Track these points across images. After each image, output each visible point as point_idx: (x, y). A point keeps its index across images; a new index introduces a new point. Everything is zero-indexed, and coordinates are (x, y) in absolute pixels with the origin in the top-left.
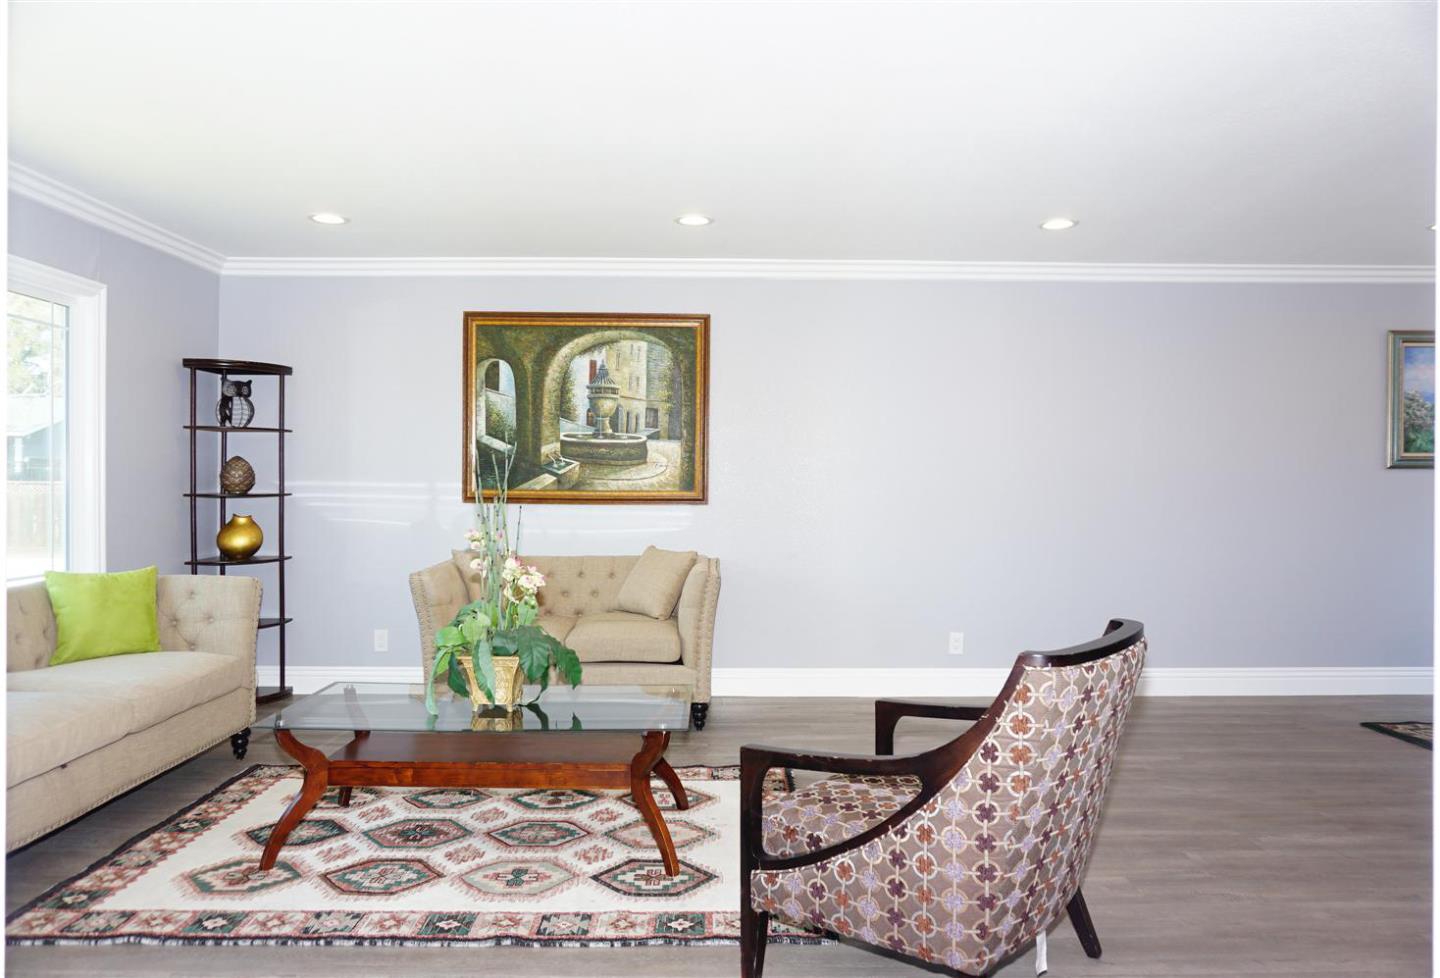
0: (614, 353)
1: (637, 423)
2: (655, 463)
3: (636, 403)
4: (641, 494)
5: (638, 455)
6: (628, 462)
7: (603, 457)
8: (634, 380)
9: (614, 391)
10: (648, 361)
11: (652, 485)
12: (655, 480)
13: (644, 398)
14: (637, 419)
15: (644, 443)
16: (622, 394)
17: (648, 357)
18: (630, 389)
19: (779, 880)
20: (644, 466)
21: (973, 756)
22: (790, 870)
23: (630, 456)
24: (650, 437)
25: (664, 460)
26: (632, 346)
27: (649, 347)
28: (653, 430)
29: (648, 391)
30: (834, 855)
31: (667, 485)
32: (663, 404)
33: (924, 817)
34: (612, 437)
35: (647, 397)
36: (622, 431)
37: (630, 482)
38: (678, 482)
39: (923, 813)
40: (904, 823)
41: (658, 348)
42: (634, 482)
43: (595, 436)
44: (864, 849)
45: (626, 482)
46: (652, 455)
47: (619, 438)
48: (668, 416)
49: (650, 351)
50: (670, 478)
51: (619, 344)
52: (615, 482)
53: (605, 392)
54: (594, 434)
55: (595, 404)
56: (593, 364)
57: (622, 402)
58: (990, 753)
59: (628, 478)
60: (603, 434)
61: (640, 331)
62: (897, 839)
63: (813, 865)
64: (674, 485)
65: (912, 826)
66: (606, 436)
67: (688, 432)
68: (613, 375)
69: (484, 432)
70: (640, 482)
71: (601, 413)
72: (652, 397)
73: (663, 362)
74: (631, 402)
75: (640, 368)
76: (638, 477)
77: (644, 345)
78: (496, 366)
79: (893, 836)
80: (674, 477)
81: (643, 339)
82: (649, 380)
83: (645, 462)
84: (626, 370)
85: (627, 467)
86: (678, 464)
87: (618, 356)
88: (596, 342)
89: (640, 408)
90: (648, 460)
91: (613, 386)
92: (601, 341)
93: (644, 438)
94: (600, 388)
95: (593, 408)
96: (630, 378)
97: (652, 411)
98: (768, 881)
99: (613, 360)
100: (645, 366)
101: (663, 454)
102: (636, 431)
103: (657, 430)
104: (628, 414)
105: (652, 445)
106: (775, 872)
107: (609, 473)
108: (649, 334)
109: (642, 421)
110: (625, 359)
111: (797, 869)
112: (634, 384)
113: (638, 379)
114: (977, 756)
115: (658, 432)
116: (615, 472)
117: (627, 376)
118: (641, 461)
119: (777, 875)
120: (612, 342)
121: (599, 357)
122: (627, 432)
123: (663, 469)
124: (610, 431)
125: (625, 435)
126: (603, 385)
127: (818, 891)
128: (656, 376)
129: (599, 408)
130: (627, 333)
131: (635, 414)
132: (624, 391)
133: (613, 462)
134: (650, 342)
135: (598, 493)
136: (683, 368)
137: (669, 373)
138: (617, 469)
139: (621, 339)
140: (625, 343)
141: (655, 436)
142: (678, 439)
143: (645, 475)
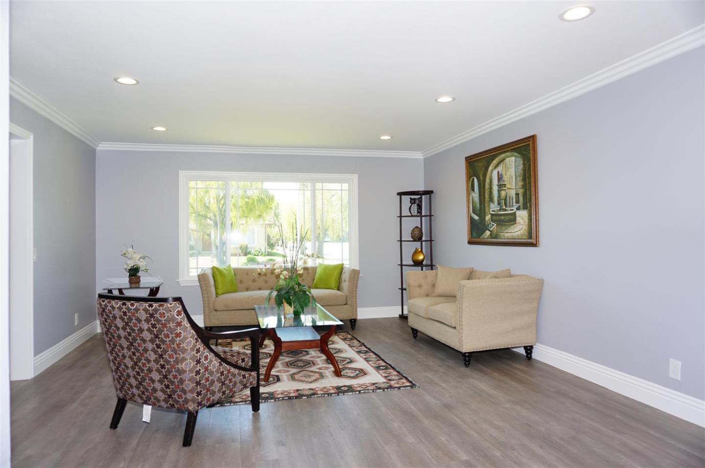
0: (504, 166)
1: (513, 202)
2: (519, 224)
3: (512, 191)
4: (515, 240)
5: (513, 219)
7: (503, 221)
9: (505, 186)
10: (515, 168)
11: (518, 235)
12: (519, 233)
13: (515, 188)
14: (512, 200)
15: (515, 213)
17: (515, 165)
18: (510, 183)
20: (515, 225)
23: (511, 219)
25: (522, 222)
26: (510, 160)
27: (515, 159)
28: (518, 205)
29: (516, 184)
31: (523, 235)
32: (521, 190)
34: (505, 210)
35: (516, 186)
36: (508, 207)
37: (512, 234)
38: (527, 234)
41: (518, 159)
43: (500, 210)
45: (510, 234)
46: (518, 219)
47: (507, 211)
48: (523, 197)
49: (515, 162)
50: (524, 232)
52: (507, 234)
53: (502, 187)
55: (500, 194)
56: (498, 173)
57: (507, 191)
59: (511, 232)
60: (503, 209)
61: (512, 151)
67: (529, 205)
68: (504, 177)
69: (471, 212)
70: (514, 234)
71: (502, 198)
73: (520, 167)
74: (510, 191)
75: (513, 172)
76: (514, 231)
77: (513, 158)
78: (473, 180)
80: (526, 231)
81: (512, 156)
82: (516, 178)
83: (516, 223)
84: (508, 174)
85: (510, 226)
86: (527, 223)
87: (506, 167)
89: (512, 193)
90: (517, 221)
91: (504, 183)
92: (500, 161)
93: (515, 210)
94: (501, 185)
95: (499, 196)
97: (517, 194)
99: (504, 169)
100: (514, 170)
101: (522, 218)
102: (512, 207)
104: (510, 197)
105: (518, 213)
107: (505, 229)
108: (515, 152)
109: (514, 200)
110: (508, 168)
112: (511, 180)
113: (512, 177)
115: (520, 206)
116: (507, 229)
117: (509, 177)
118: (512, 223)
120: (504, 160)
121: (500, 169)
122: (510, 207)
123: (522, 227)
124: (504, 207)
125: (509, 209)
126: (502, 183)
128: (518, 175)
129: (501, 196)
130: (508, 154)
131: (512, 197)
132: (508, 186)
133: (506, 224)
134: (515, 157)
136: (527, 169)
137: (522, 171)
138: (507, 227)
139: (506, 157)
140: (507, 159)
141: (518, 209)
142: (526, 209)
143: (516, 230)
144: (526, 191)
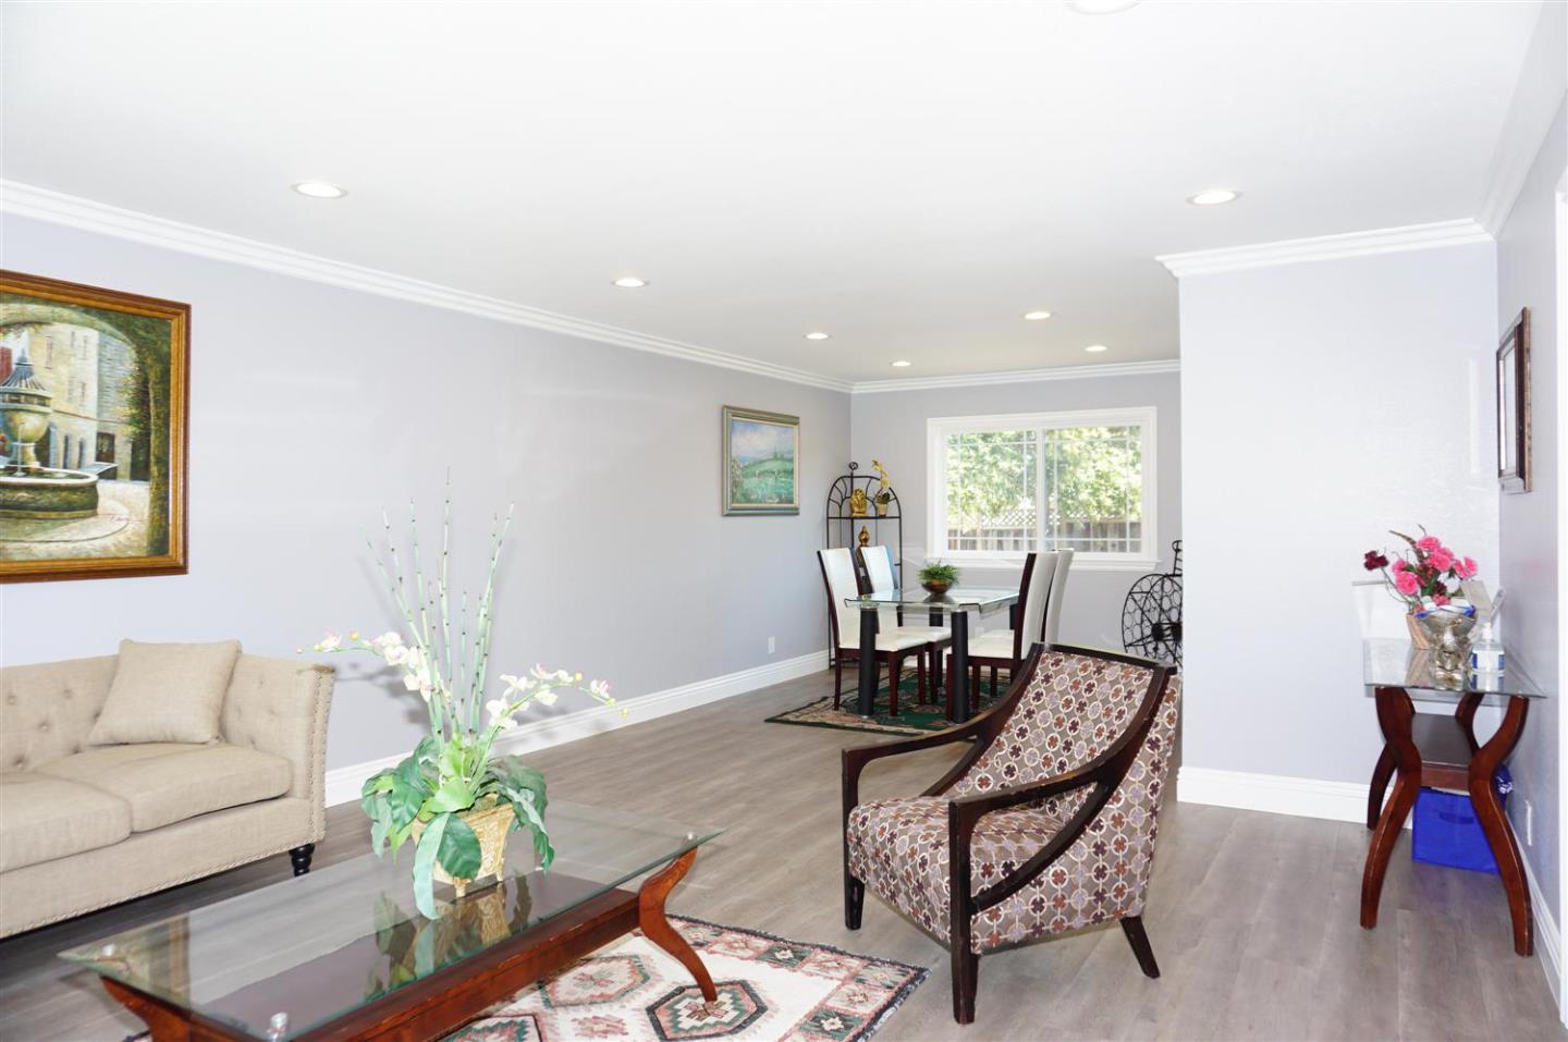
0: (42, 341)
1: (81, 455)
2: (111, 516)
3: (80, 421)
4: (89, 562)
5: (82, 502)
6: (67, 514)
7: (20, 506)
8: (76, 386)
9: (43, 400)
10: (100, 361)
11: (105, 548)
12: (109, 542)
13: (95, 417)
14: (82, 447)
15: (93, 486)
16: (58, 407)
17: (100, 354)
18: (70, 400)
19: (1003, 912)
20: (93, 519)
21: (1141, 750)
22: (1009, 899)
23: (71, 503)
24: (102, 475)
25: (123, 511)
26: (73, 333)
27: (100, 338)
28: (106, 466)
29: (100, 406)
30: (1044, 868)
31: (128, 547)
32: (122, 427)
33: (1112, 808)
34: (40, 474)
35: (99, 414)
36: (56, 466)
37: (70, 546)
38: (145, 544)
39: (1111, 806)
40: (1097, 819)
41: (115, 342)
42: (77, 545)
43: (10, 471)
44: (1069, 853)
45: (62, 545)
46: (104, 503)
47: (50, 475)
48: (130, 445)
49: (102, 345)
50: (133, 538)
51: (50, 328)
52: (46, 545)
53: (27, 402)
54: (7, 469)
55: (11, 420)
56: (8, 354)
57: (56, 419)
58: (1154, 744)
59: (66, 538)
60: (24, 470)
61: (87, 312)
62: (1097, 833)
63: (1028, 885)
64: (139, 547)
65: (1105, 817)
66: (27, 472)
67: (159, 471)
68: (40, 374)
70: (85, 544)
71: (20, 437)
72: (106, 416)
73: (122, 364)
74: (72, 419)
75: (89, 370)
76: (84, 537)
77: (93, 335)
79: (1091, 832)
80: (139, 535)
81: (91, 326)
82: (102, 390)
83: (93, 514)
84: (63, 370)
85: (65, 521)
86: (143, 516)
87: (51, 346)
88: (10, 320)
89: (86, 431)
90: (99, 510)
91: (40, 392)
92: (21, 318)
93: (93, 478)
94: (18, 394)
95: (8, 427)
96: (71, 382)
97: (106, 439)
98: (991, 919)
99: (42, 351)
100: (95, 367)
101: (123, 501)
102: (80, 466)
103: (113, 465)
104: (67, 440)
105: (105, 488)
106: (994, 907)
107: (35, 531)
108: (100, 319)
109: (91, 451)
110: (61, 353)
111: (1014, 895)
112: (77, 392)
113: (84, 385)
114: (1146, 747)
115: (115, 469)
116: (45, 529)
117: (65, 379)
118: (90, 512)
119: (998, 909)
120: (38, 323)
121: (17, 344)
122: (65, 467)
123: (123, 524)
124: (35, 465)
125: (61, 471)
126: (23, 389)
127: (1038, 905)
128: (112, 385)
129: (16, 428)
130: (65, 312)
131: (78, 439)
132: (58, 403)
133: (41, 514)
134: (103, 331)
135: (15, 565)
136: (152, 377)
137: (131, 381)
138: (48, 524)
139: (55, 320)
140: (58, 327)
141: (110, 475)
142: (146, 479)
143: (94, 533)
144: (148, 435)
